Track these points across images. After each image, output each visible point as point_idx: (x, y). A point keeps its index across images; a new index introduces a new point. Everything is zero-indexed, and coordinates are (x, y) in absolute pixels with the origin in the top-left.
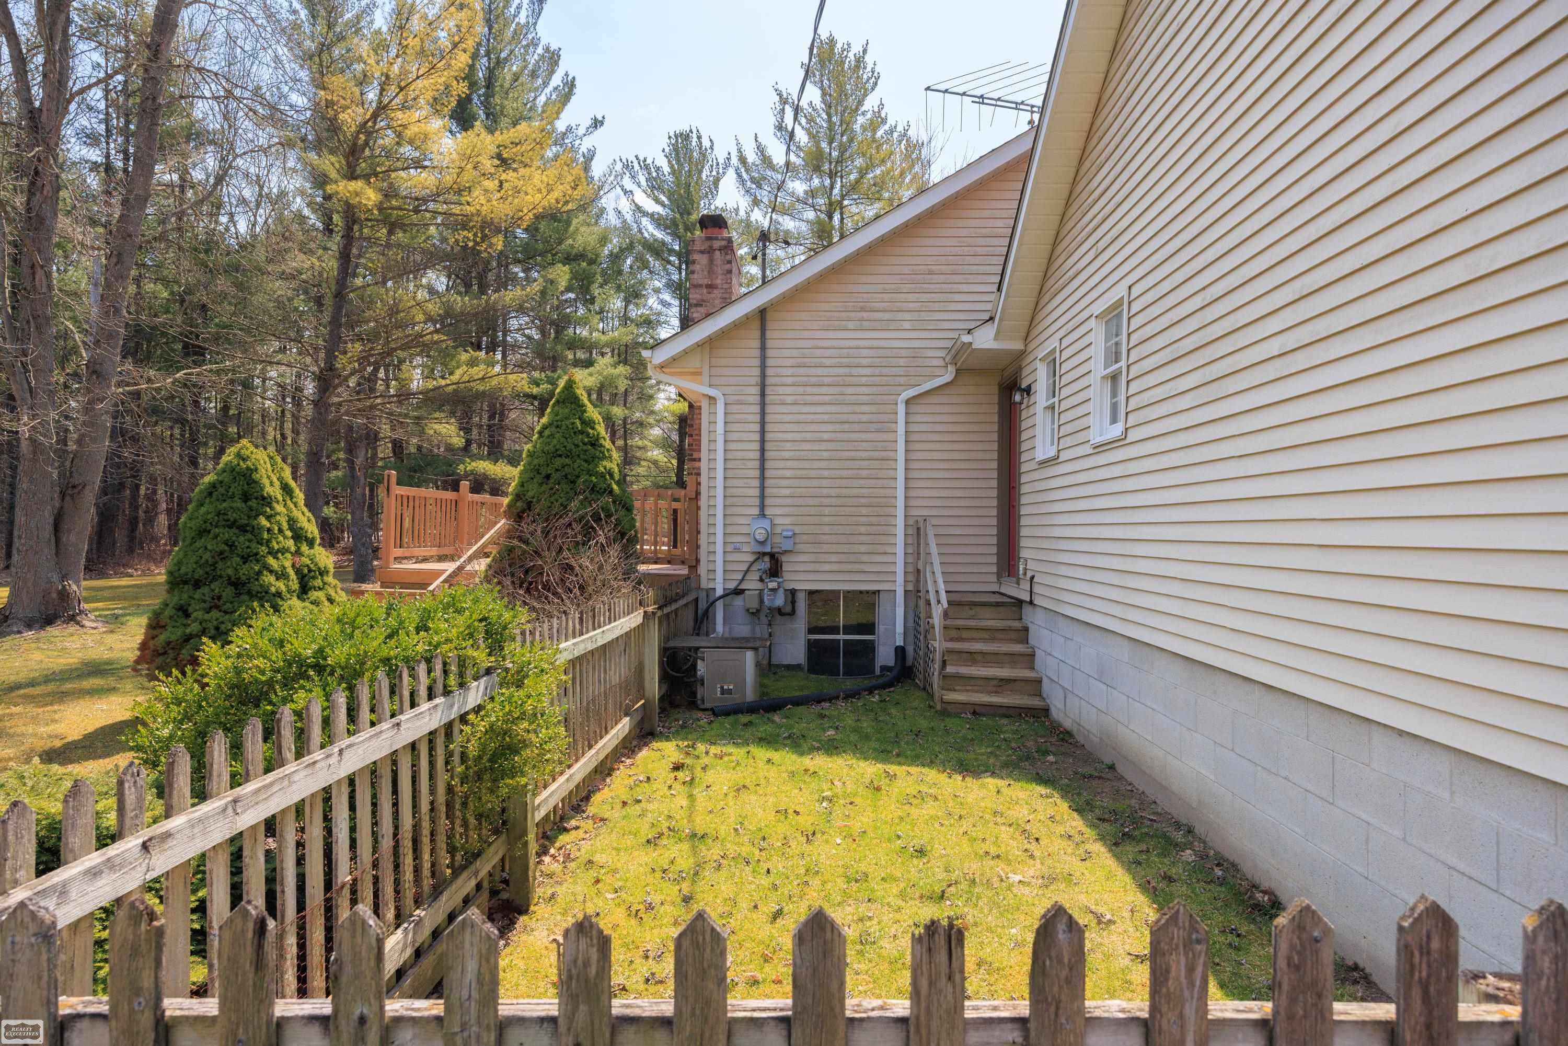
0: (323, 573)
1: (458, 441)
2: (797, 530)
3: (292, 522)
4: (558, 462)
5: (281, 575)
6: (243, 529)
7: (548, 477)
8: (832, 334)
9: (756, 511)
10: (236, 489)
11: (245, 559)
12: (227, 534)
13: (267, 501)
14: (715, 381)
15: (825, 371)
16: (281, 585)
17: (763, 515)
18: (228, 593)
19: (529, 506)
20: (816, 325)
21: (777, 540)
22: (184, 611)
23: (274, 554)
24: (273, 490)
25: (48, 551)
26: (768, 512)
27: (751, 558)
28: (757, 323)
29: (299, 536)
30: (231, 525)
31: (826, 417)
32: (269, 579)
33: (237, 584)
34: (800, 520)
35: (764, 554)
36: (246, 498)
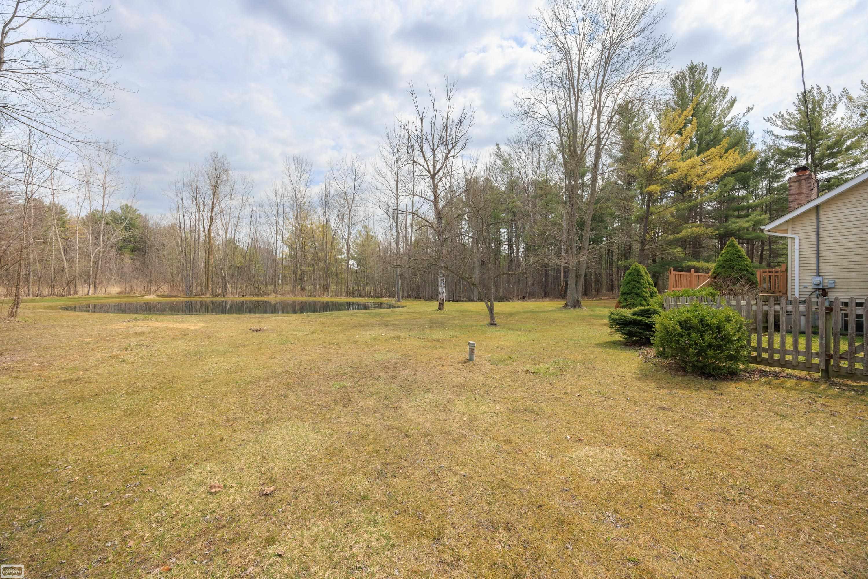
0: (656, 292)
1: (682, 255)
2: (836, 280)
3: (648, 280)
4: (728, 263)
5: (647, 293)
6: (637, 282)
7: (724, 267)
8: (854, 209)
9: (815, 274)
10: (635, 273)
11: (638, 289)
12: (634, 283)
13: (642, 276)
14: (794, 232)
15: (852, 223)
16: (647, 295)
17: (818, 275)
18: (635, 296)
19: (718, 275)
20: (847, 207)
21: (826, 284)
22: (626, 300)
23: (645, 288)
24: (644, 274)
25: (575, 291)
26: (820, 274)
27: (813, 290)
28: (815, 211)
29: (649, 284)
30: (635, 281)
31: (853, 240)
32: (644, 293)
33: (637, 294)
34: (838, 277)
35: (819, 289)
36: (638, 275)
